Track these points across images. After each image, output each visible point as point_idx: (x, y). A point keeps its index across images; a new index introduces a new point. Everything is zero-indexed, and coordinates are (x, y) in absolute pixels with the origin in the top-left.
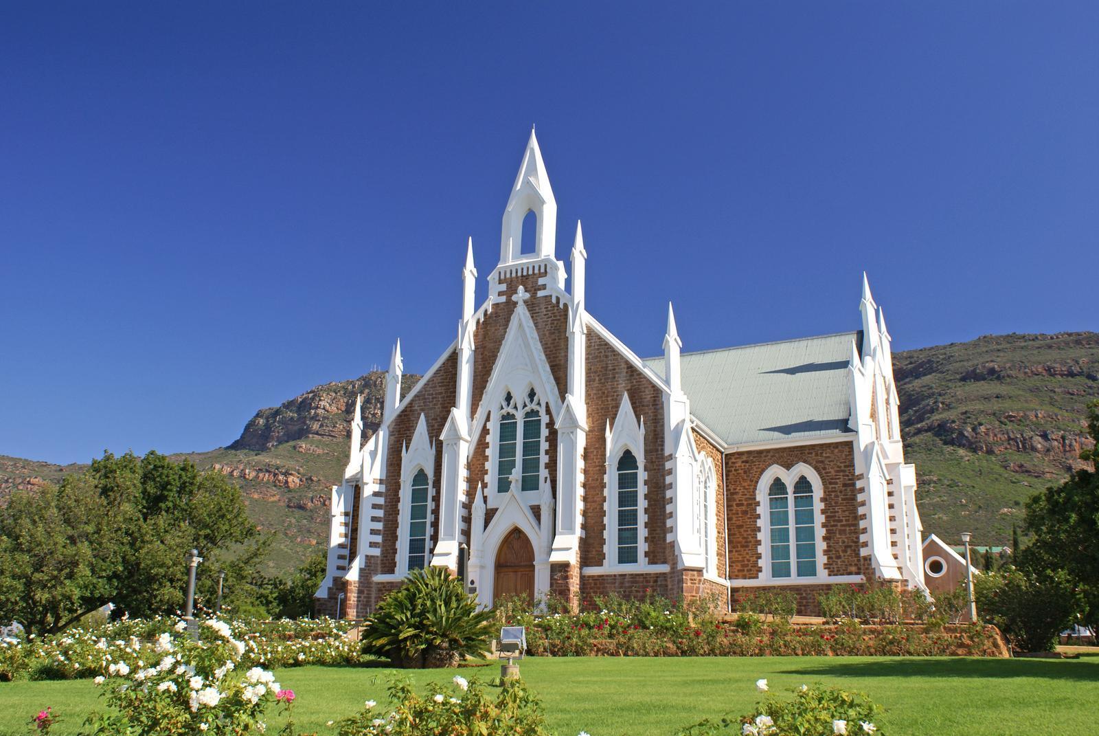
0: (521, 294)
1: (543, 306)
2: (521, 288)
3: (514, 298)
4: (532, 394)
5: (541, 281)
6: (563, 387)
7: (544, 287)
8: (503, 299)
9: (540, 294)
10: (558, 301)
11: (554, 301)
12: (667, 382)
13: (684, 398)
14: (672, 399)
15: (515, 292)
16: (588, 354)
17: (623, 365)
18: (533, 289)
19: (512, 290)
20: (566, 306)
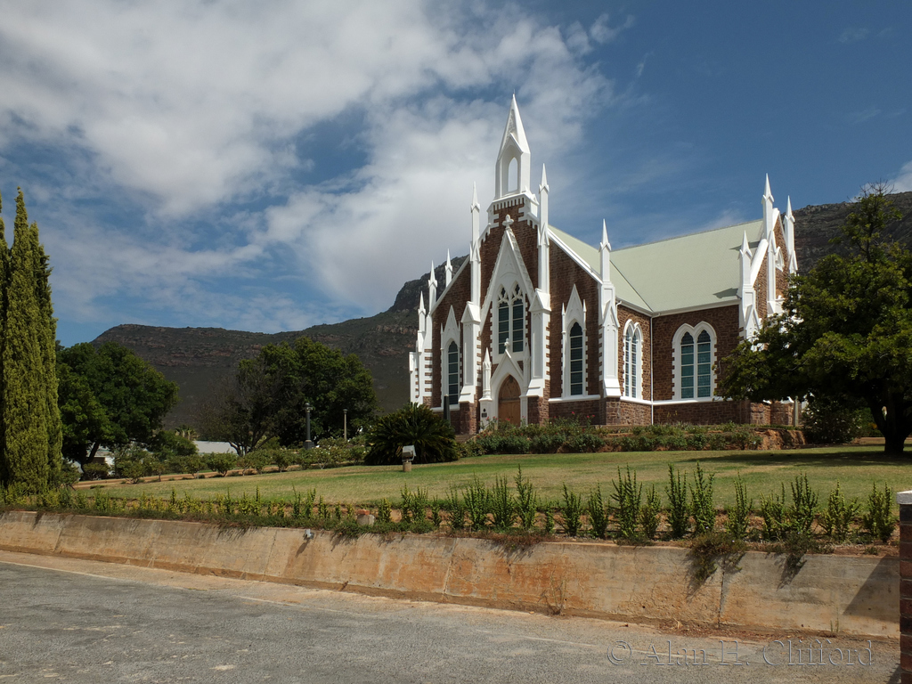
0: (509, 219)
1: (522, 228)
2: (508, 216)
3: (504, 223)
4: (517, 289)
5: (520, 210)
6: (535, 283)
7: (522, 214)
8: (497, 225)
9: (520, 219)
10: (531, 225)
11: (529, 224)
12: (601, 276)
13: (612, 286)
14: (603, 287)
15: (504, 219)
16: (550, 260)
17: (573, 266)
18: (516, 216)
19: (502, 218)
20: (536, 226)
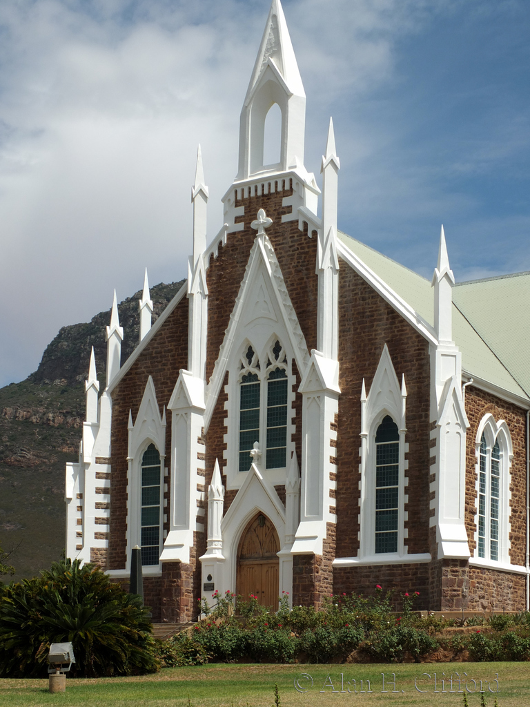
0: (263, 218)
1: (288, 235)
2: (262, 212)
3: (254, 225)
4: (277, 349)
5: (286, 202)
6: (312, 339)
7: (289, 209)
8: (240, 227)
9: (285, 218)
10: (306, 230)
11: (301, 227)
12: (435, 331)
13: (455, 351)
14: (439, 352)
15: (255, 217)
16: (341, 296)
17: (383, 310)
18: (277, 212)
19: (251, 215)
20: (315, 233)
